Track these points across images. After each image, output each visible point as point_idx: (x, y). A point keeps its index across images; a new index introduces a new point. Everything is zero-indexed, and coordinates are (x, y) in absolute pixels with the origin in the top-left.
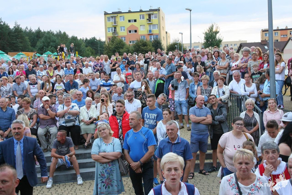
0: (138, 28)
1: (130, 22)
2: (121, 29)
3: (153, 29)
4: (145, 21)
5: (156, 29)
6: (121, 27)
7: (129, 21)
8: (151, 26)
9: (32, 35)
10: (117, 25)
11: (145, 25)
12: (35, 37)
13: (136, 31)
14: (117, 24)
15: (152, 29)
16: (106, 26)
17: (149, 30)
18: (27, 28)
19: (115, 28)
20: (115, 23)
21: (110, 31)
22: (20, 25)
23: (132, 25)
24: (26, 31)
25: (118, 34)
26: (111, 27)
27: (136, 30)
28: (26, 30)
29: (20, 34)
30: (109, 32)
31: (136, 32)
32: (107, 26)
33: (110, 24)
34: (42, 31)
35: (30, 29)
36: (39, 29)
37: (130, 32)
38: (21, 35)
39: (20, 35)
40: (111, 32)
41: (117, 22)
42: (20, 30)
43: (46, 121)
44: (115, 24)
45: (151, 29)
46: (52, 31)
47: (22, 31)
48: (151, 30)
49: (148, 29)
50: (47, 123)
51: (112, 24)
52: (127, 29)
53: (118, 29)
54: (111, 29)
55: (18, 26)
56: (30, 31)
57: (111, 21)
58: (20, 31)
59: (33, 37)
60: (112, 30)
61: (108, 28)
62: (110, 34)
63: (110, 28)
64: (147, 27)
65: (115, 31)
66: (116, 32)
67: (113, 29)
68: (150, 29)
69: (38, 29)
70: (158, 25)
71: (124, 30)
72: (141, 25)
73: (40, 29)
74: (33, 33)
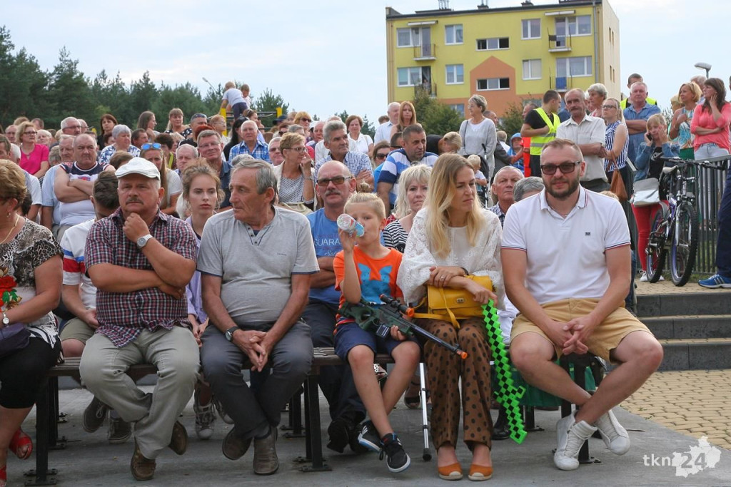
0: (512, 70)
1: (484, 47)
2: (450, 75)
3: (571, 75)
4: (539, 44)
5: (586, 75)
6: (449, 66)
7: (482, 44)
8: (565, 64)
9: (120, 101)
10: (433, 60)
11: (540, 59)
12: (131, 108)
13: (505, 83)
14: (435, 55)
15: (568, 75)
16: (390, 61)
17: (558, 80)
18: (103, 76)
19: (427, 70)
20: (427, 49)
21: (406, 83)
22: (77, 63)
23: (493, 60)
24: (97, 86)
25: (436, 94)
26: (410, 68)
27: (504, 76)
28: (101, 82)
29: (75, 92)
30: (401, 83)
31: (508, 86)
32: (395, 63)
33: (408, 53)
34: (158, 87)
35: (116, 81)
36: (146, 79)
37: (483, 84)
38: (78, 97)
39: (74, 99)
40: (409, 84)
41: (435, 45)
42: (76, 80)
43: (133, 302)
44: (424, 55)
45: (565, 72)
46: (194, 85)
47: (85, 85)
48: (564, 79)
49: (555, 75)
50: (139, 311)
51: (415, 56)
52: (472, 73)
53: (437, 75)
54: (412, 75)
55: (69, 66)
56: (117, 87)
57: (411, 45)
58: (77, 83)
59: (123, 106)
60: (415, 79)
61: (398, 68)
62: (407, 95)
63: (406, 68)
64: (551, 70)
65: (424, 78)
66: (430, 86)
67: (418, 74)
68: (561, 76)
69: (142, 78)
70: (593, 57)
71: (460, 78)
72: (524, 61)
73: (149, 80)
74: (124, 94)
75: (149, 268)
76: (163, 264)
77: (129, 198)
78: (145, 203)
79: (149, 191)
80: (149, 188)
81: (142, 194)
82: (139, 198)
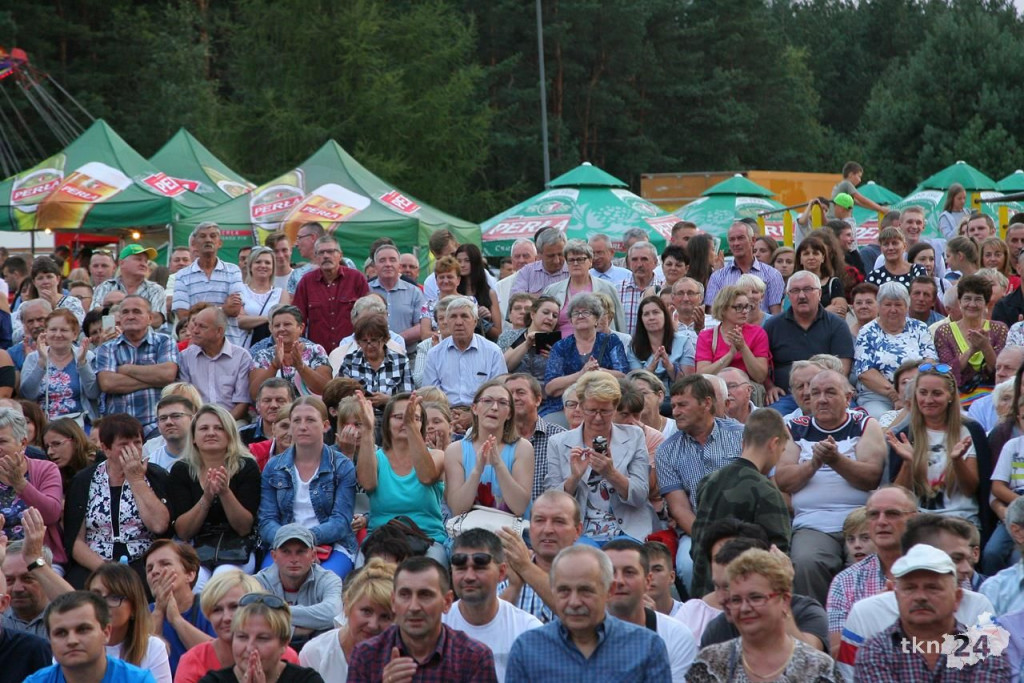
9: (834, 30)
39: (737, 37)
77: (915, 604)
78: (938, 612)
79: (942, 593)
80: (941, 589)
81: (933, 597)
82: (929, 604)
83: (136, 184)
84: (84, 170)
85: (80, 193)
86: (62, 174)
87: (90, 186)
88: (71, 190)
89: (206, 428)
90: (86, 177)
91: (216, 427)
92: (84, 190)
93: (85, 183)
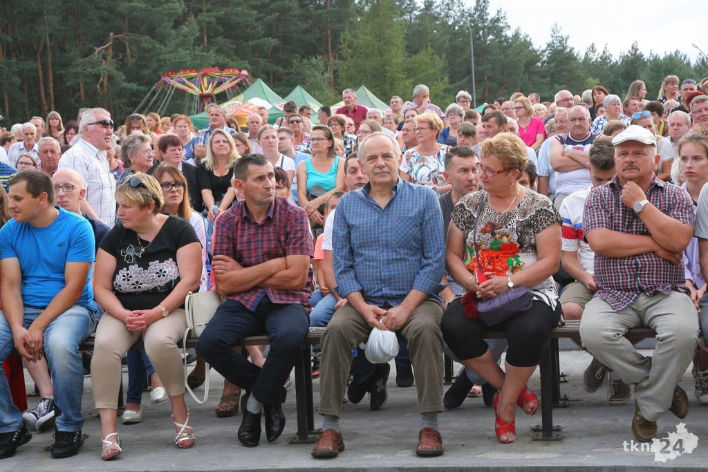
12: (620, 79)
18: (593, 49)
22: (567, 38)
24: (587, 59)
28: (591, 55)
29: (566, 67)
34: (646, 56)
35: (604, 52)
38: (569, 71)
39: (565, 73)
42: (567, 56)
43: (630, 266)
47: (575, 59)
50: (636, 275)
55: (560, 42)
56: (605, 59)
58: (568, 58)
59: (612, 78)
69: (630, 49)
73: (637, 50)
74: (612, 65)
75: (646, 233)
76: (661, 230)
77: (626, 165)
78: (641, 170)
79: (645, 157)
80: (645, 155)
81: (639, 160)
82: (636, 164)
83: (274, 107)
84: (250, 101)
85: (249, 111)
86: (241, 103)
87: (253, 108)
88: (244, 110)
89: (218, 142)
90: (252, 104)
91: (224, 141)
92: (250, 110)
93: (251, 107)
